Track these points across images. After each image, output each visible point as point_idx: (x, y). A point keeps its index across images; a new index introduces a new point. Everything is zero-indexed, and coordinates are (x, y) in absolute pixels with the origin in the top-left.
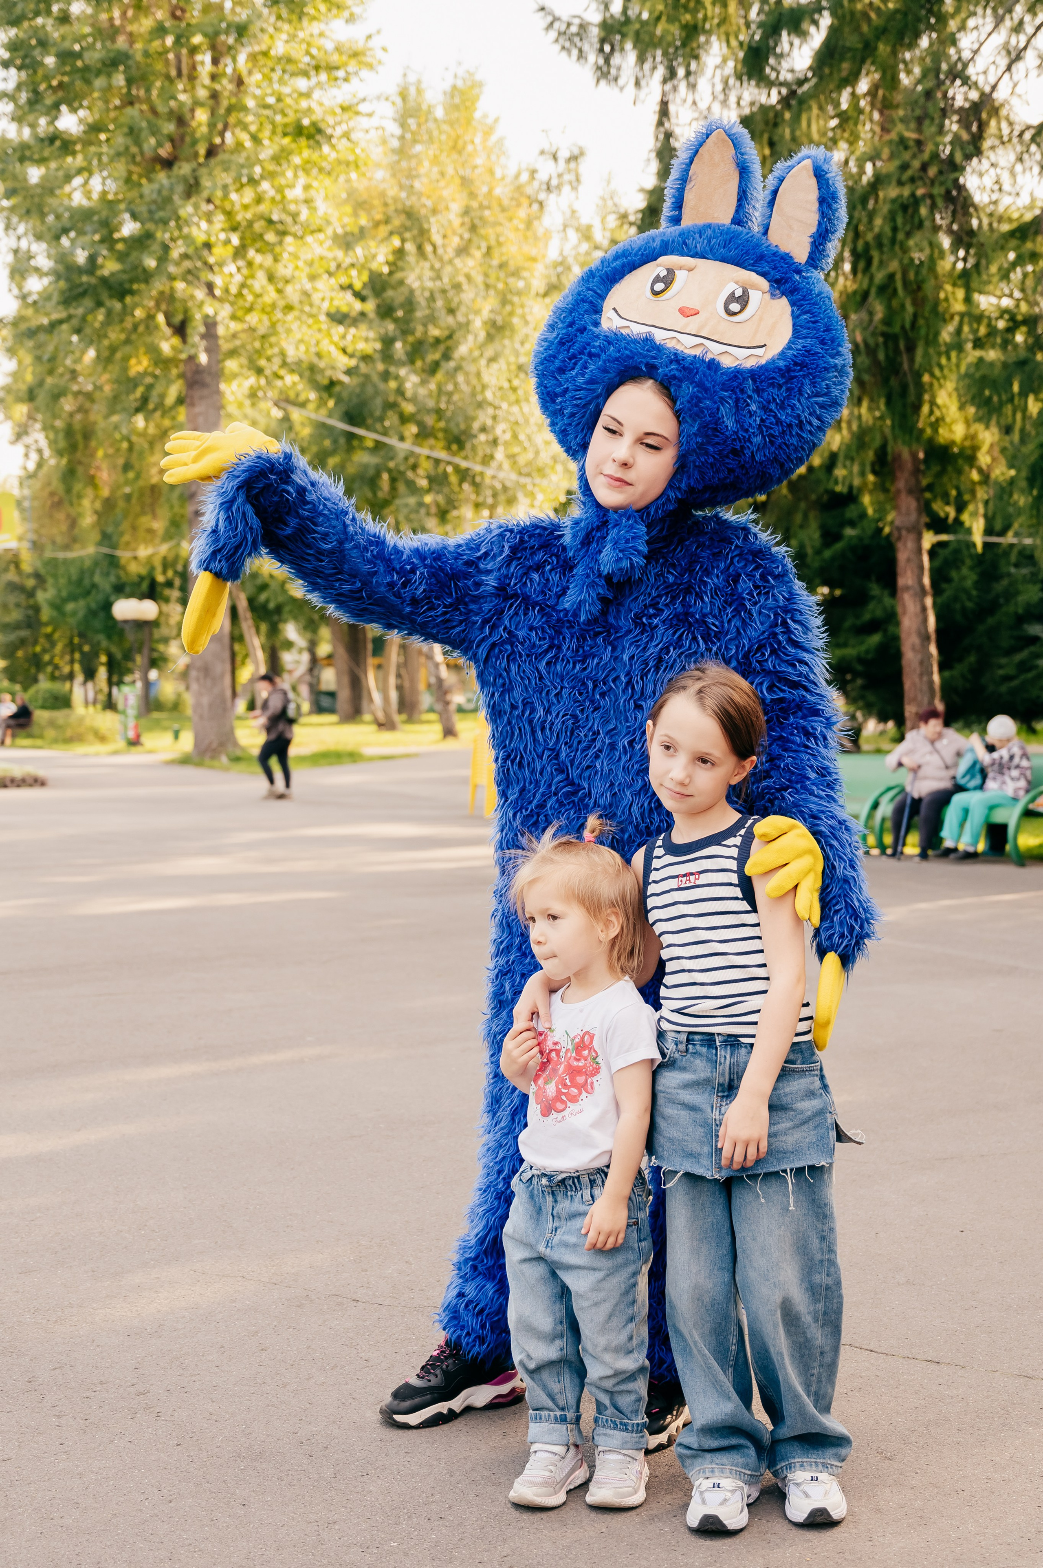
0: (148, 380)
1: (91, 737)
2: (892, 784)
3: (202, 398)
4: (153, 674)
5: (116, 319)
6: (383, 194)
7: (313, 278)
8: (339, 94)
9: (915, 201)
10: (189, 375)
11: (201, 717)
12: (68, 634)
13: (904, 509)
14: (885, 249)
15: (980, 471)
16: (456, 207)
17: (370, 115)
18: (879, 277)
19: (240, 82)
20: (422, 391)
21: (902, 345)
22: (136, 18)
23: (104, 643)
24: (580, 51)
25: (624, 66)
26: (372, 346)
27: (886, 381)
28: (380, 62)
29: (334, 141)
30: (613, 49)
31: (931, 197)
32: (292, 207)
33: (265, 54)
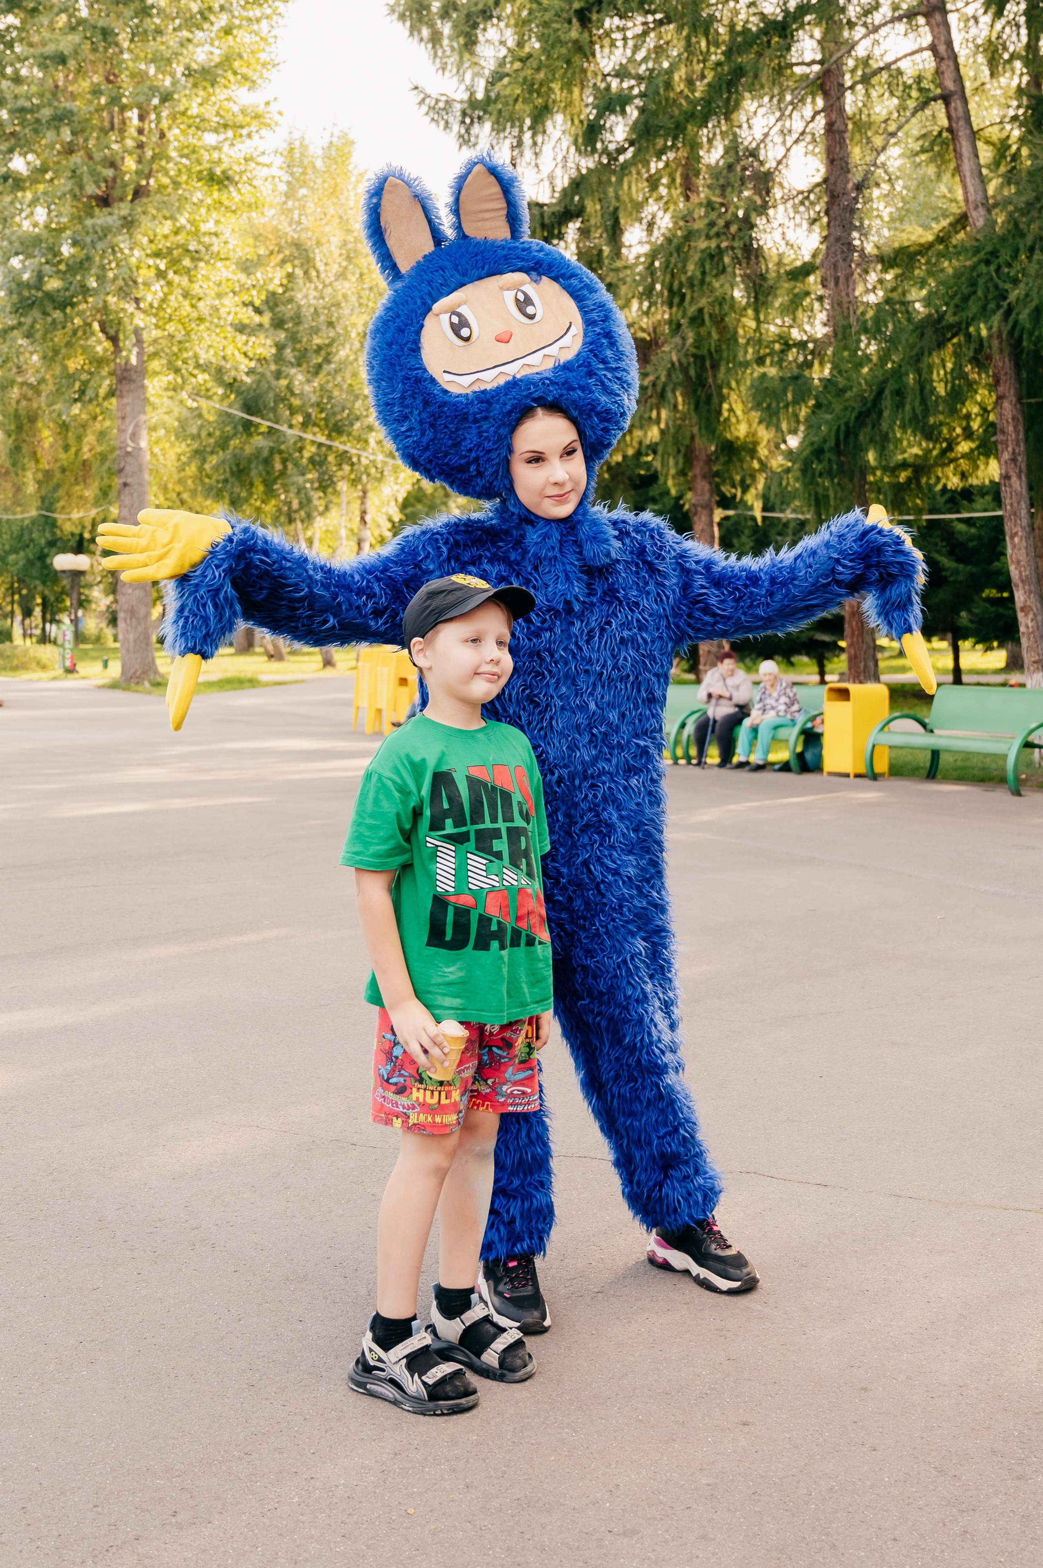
0: (84, 377)
1: (34, 665)
2: (695, 709)
3: (129, 391)
4: (80, 613)
5: (59, 326)
6: (276, 230)
7: (219, 296)
8: (244, 147)
9: (720, 252)
10: (119, 372)
11: (128, 650)
12: (9, 579)
13: (699, 492)
14: (696, 289)
15: (760, 461)
16: (335, 241)
17: (268, 166)
18: (692, 310)
19: (162, 135)
20: (307, 388)
21: (708, 364)
22: (75, 80)
23: (40, 588)
24: (447, 122)
25: (481, 135)
26: (268, 351)
27: (695, 391)
28: (277, 124)
29: (240, 186)
30: (472, 122)
31: (733, 248)
32: (207, 239)
33: (183, 113)
